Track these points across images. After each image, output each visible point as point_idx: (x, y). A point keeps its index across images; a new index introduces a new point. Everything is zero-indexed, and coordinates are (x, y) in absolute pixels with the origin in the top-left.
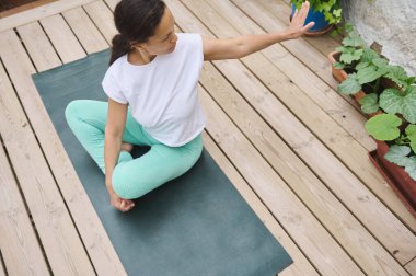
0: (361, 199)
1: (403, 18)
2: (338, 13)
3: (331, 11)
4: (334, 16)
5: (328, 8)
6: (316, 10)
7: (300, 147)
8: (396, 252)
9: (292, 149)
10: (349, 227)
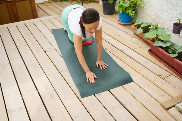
0: (146, 63)
1: (155, 14)
2: (133, 12)
3: (131, 12)
4: (132, 14)
5: (130, 12)
6: (126, 13)
7: (123, 50)
8: (160, 76)
9: (121, 51)
10: (143, 69)
